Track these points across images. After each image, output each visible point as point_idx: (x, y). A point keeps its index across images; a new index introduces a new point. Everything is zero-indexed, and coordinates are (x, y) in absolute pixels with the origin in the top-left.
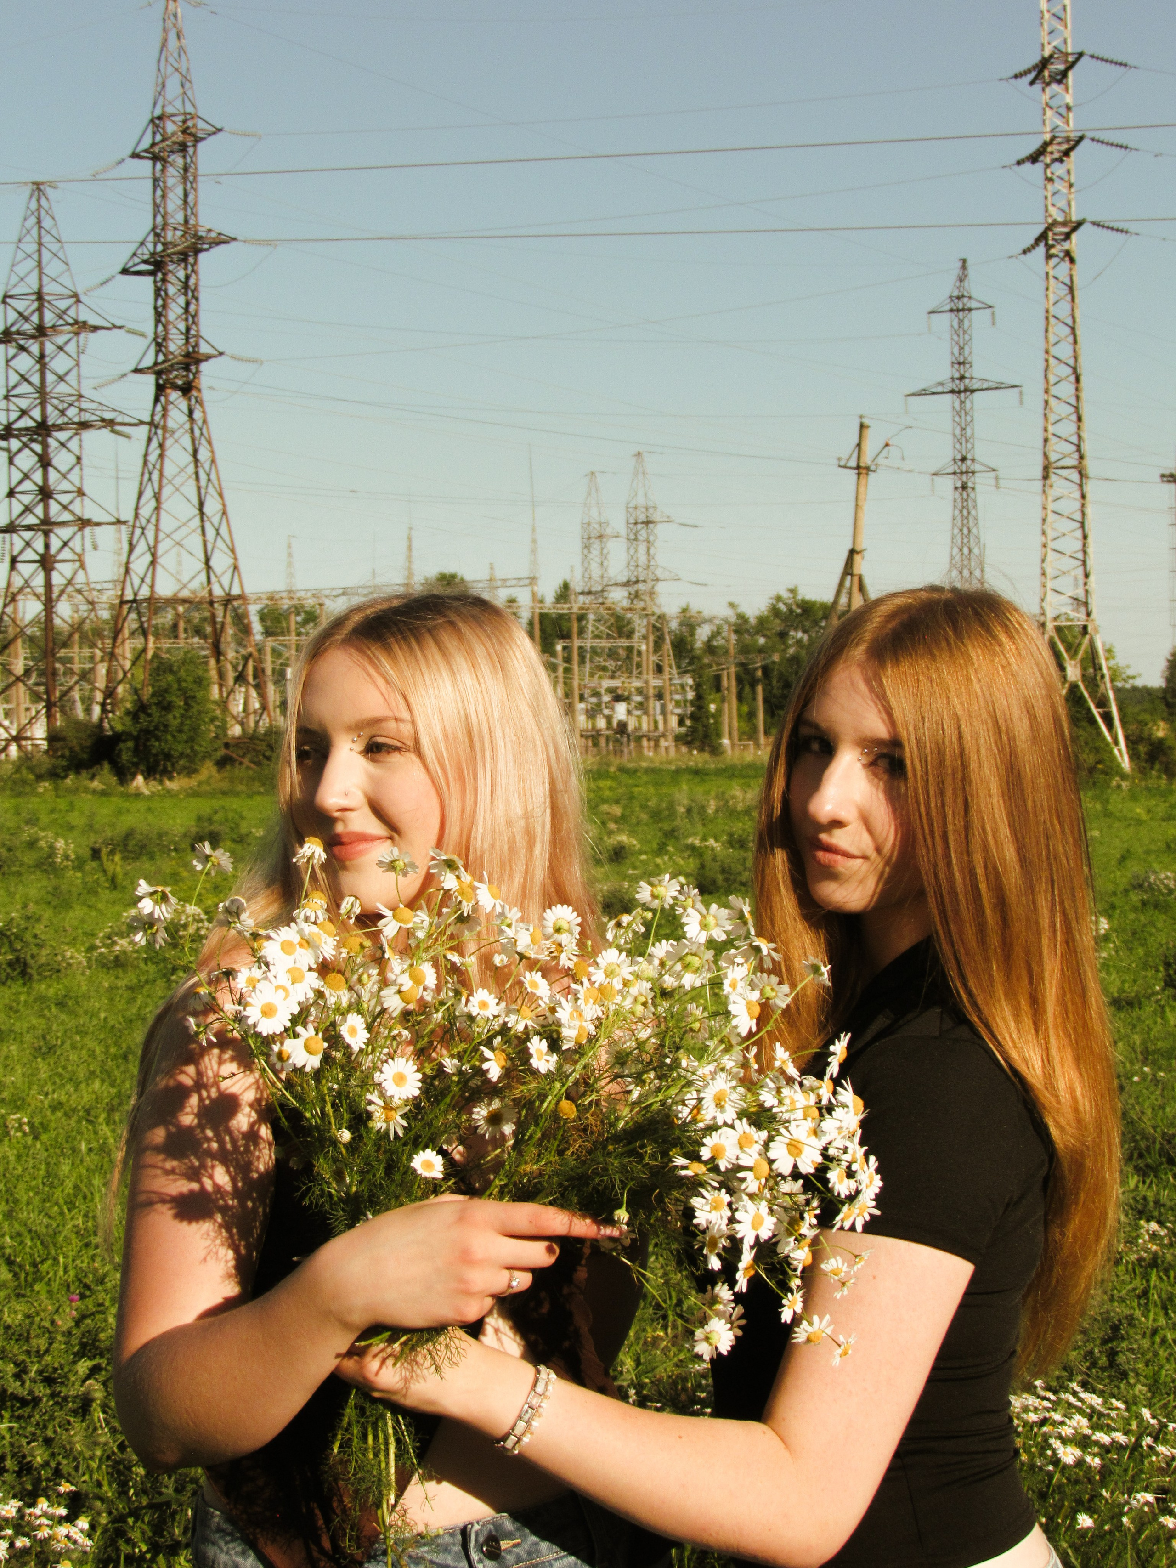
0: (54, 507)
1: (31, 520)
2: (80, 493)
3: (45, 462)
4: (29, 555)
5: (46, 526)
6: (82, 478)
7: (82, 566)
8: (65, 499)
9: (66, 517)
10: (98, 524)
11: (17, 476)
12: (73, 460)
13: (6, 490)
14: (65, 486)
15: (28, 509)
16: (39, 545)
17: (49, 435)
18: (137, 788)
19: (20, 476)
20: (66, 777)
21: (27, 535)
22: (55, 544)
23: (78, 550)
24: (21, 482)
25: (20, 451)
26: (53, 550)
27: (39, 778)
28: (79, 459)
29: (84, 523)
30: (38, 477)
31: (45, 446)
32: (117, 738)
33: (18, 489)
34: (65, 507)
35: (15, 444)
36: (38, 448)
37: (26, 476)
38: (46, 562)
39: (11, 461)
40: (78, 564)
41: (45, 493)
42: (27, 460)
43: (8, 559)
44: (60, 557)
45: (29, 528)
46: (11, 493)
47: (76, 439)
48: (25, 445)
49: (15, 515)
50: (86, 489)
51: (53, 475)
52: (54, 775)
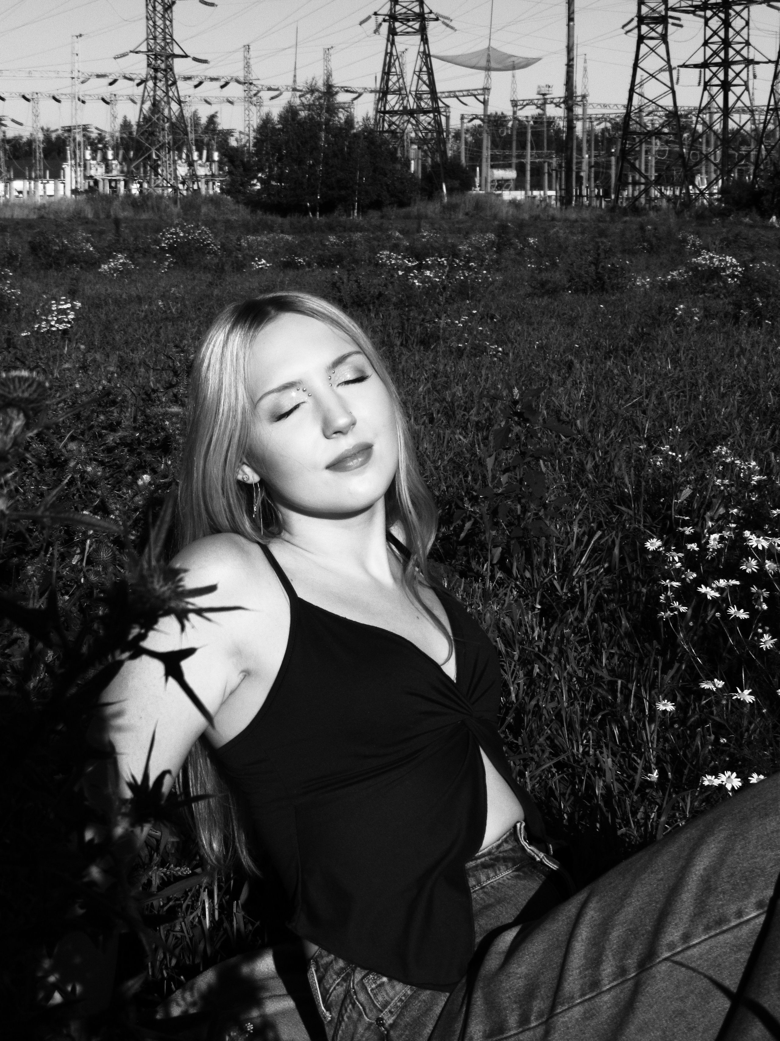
0: (731, 52)
1: (717, 60)
2: (748, 43)
3: (727, 24)
4: (715, 81)
5: (726, 64)
6: (748, 35)
7: (747, 89)
8: (738, 47)
9: (738, 58)
10: (758, 63)
11: (709, 33)
12: (743, 23)
13: (702, 41)
14: (738, 39)
15: (715, 53)
16: (721, 76)
17: (730, 8)
18: (772, 223)
19: (711, 33)
20: (730, 215)
21: (714, 69)
22: (731, 74)
23: (745, 78)
24: (711, 37)
25: (711, 17)
26: (730, 78)
27: (715, 215)
28: (747, 23)
29: (749, 62)
30: (722, 34)
31: (727, 15)
32: (762, 193)
33: (710, 41)
34: (738, 52)
35: (709, 13)
36: (722, 15)
37: (715, 33)
38: (726, 86)
39: (706, 24)
40: (744, 88)
41: (726, 43)
42: (715, 23)
43: (702, 83)
44: (734, 83)
45: (716, 65)
46: (706, 43)
47: (746, 11)
48: (715, 14)
49: (707, 57)
50: (751, 41)
51: (731, 32)
52: (723, 214)
